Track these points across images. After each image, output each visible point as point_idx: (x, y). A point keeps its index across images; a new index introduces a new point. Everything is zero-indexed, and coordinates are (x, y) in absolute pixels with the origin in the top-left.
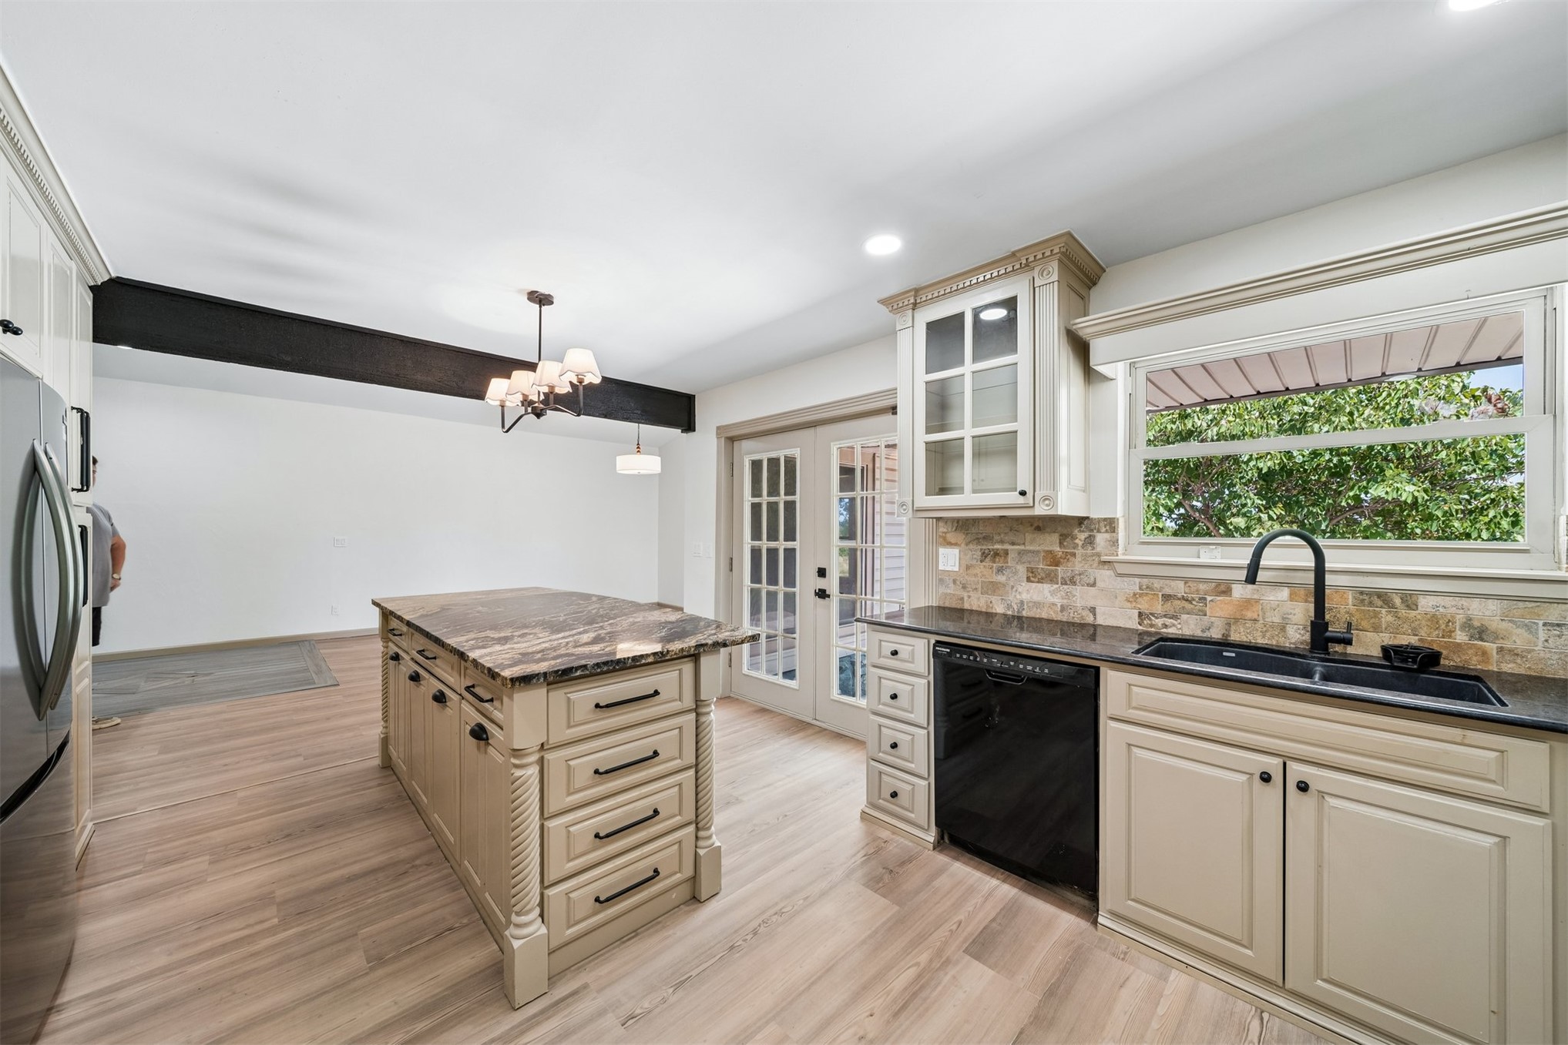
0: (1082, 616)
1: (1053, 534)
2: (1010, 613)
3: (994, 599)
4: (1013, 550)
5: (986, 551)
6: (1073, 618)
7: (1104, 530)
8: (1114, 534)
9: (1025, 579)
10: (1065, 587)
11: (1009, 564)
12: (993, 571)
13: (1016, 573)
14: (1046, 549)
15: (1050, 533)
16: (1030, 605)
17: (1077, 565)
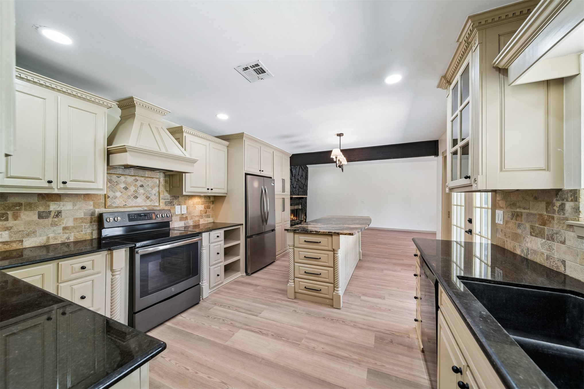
0: (558, 266)
1: (542, 202)
2: (523, 255)
3: (517, 244)
4: (524, 213)
5: (514, 213)
6: (553, 266)
7: (570, 199)
8: (577, 203)
9: (529, 233)
10: (549, 242)
11: (523, 223)
12: (516, 226)
13: (525, 228)
14: (539, 213)
15: (541, 201)
16: (532, 251)
17: (555, 226)
